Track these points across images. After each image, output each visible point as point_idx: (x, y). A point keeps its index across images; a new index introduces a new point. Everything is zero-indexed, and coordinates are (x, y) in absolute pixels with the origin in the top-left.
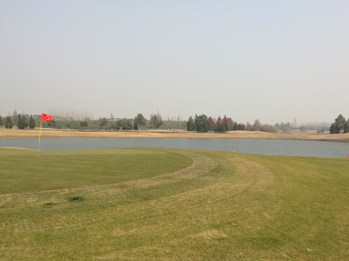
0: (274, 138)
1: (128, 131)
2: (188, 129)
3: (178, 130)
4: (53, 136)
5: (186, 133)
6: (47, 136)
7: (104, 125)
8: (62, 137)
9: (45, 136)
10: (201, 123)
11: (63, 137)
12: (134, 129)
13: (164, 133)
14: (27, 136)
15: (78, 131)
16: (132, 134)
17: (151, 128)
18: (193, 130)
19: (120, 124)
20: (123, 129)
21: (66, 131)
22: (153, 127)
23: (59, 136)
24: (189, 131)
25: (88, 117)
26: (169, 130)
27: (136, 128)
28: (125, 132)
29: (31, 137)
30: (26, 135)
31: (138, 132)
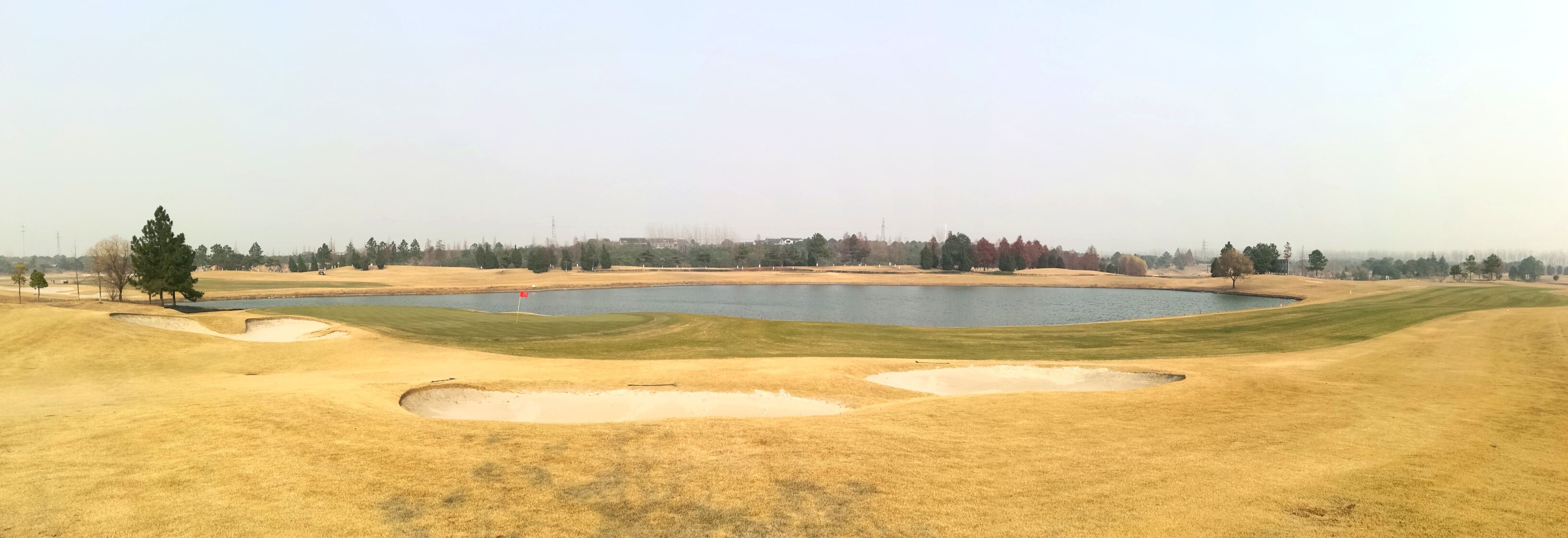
0: (1104, 285)
2: (922, 264)
3: (900, 267)
4: (635, 284)
5: (915, 273)
6: (625, 284)
7: (743, 258)
8: (651, 284)
9: (620, 284)
10: (955, 253)
11: (654, 284)
13: (865, 273)
14: (588, 286)
15: (691, 270)
17: (843, 262)
18: (935, 267)
19: (774, 256)
21: (670, 270)
22: (848, 260)
23: (645, 284)
24: (924, 268)
25: (729, 238)
26: (880, 268)
27: (812, 263)
28: (778, 273)
29: (595, 286)
30: (587, 283)
31: (811, 271)
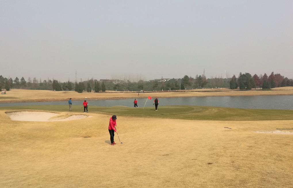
1: (176, 91)
2: (231, 87)
3: (221, 88)
5: (228, 91)
7: (156, 87)
10: (245, 81)
12: (182, 89)
13: (208, 91)
16: (179, 94)
17: (195, 87)
18: (236, 88)
19: (169, 86)
20: (172, 89)
22: (198, 87)
24: (232, 89)
25: (142, 79)
26: (213, 89)
28: (173, 93)
31: (185, 91)
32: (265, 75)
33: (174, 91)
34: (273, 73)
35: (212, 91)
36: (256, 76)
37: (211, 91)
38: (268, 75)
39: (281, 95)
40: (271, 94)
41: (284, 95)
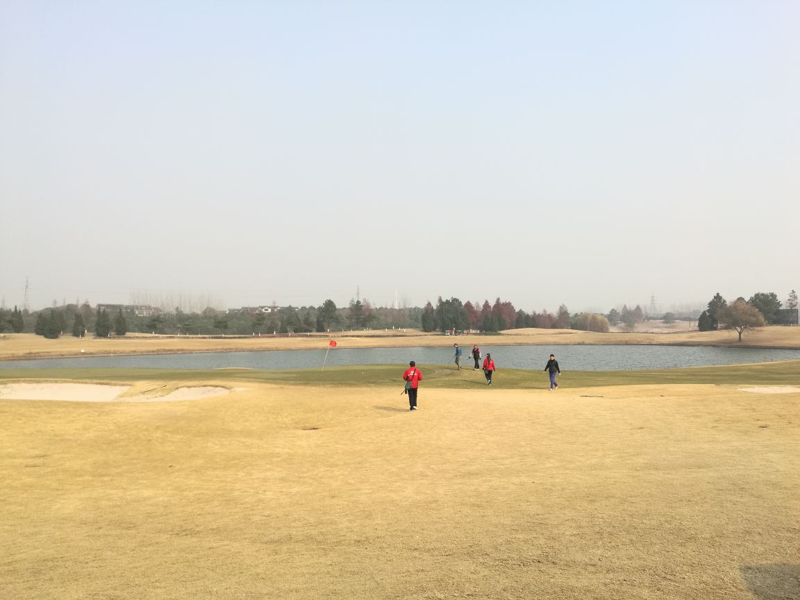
1: (307, 336)
2: (424, 327)
3: (405, 330)
5: (420, 335)
7: (260, 325)
10: (451, 316)
12: (318, 331)
13: (378, 336)
15: (210, 338)
16: (319, 342)
17: (349, 328)
18: (434, 330)
19: (290, 323)
20: (296, 331)
22: (353, 326)
24: (426, 331)
26: (387, 332)
27: (320, 328)
31: (327, 336)
32: (486, 305)
33: (303, 336)
34: (499, 299)
35: (388, 336)
36: (468, 305)
37: (384, 336)
38: (492, 303)
39: (520, 344)
40: (503, 342)
41: (527, 344)
